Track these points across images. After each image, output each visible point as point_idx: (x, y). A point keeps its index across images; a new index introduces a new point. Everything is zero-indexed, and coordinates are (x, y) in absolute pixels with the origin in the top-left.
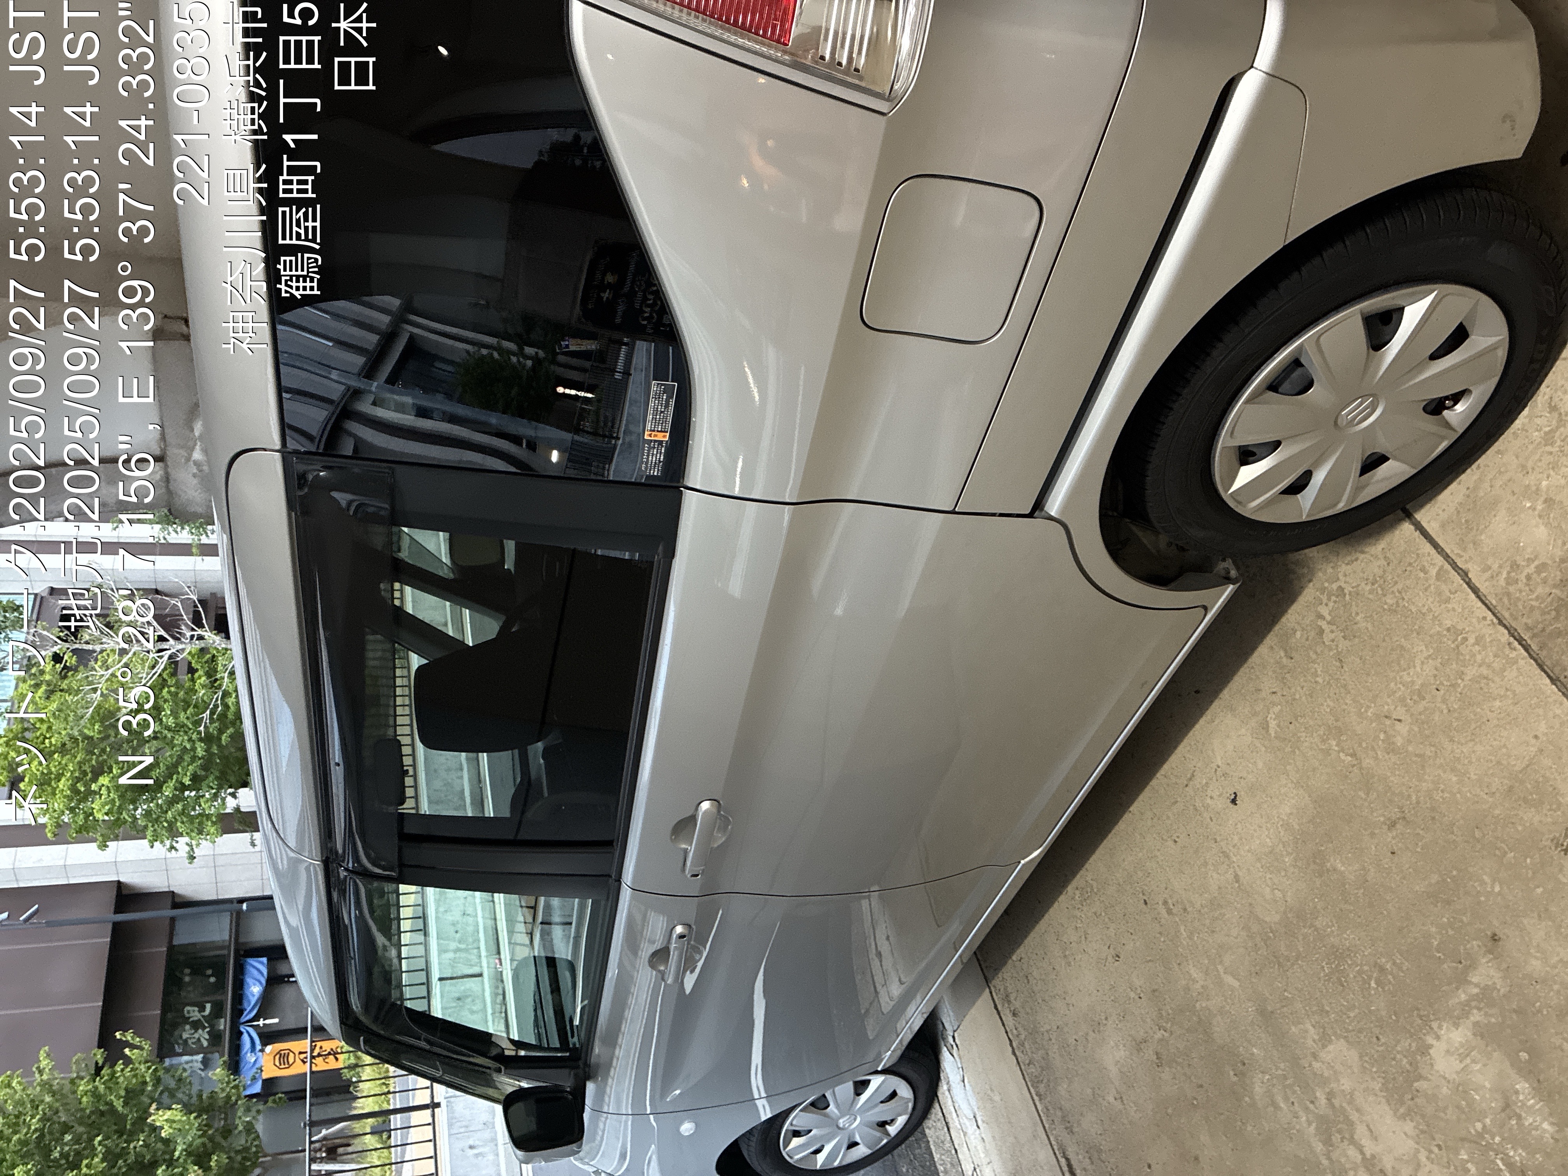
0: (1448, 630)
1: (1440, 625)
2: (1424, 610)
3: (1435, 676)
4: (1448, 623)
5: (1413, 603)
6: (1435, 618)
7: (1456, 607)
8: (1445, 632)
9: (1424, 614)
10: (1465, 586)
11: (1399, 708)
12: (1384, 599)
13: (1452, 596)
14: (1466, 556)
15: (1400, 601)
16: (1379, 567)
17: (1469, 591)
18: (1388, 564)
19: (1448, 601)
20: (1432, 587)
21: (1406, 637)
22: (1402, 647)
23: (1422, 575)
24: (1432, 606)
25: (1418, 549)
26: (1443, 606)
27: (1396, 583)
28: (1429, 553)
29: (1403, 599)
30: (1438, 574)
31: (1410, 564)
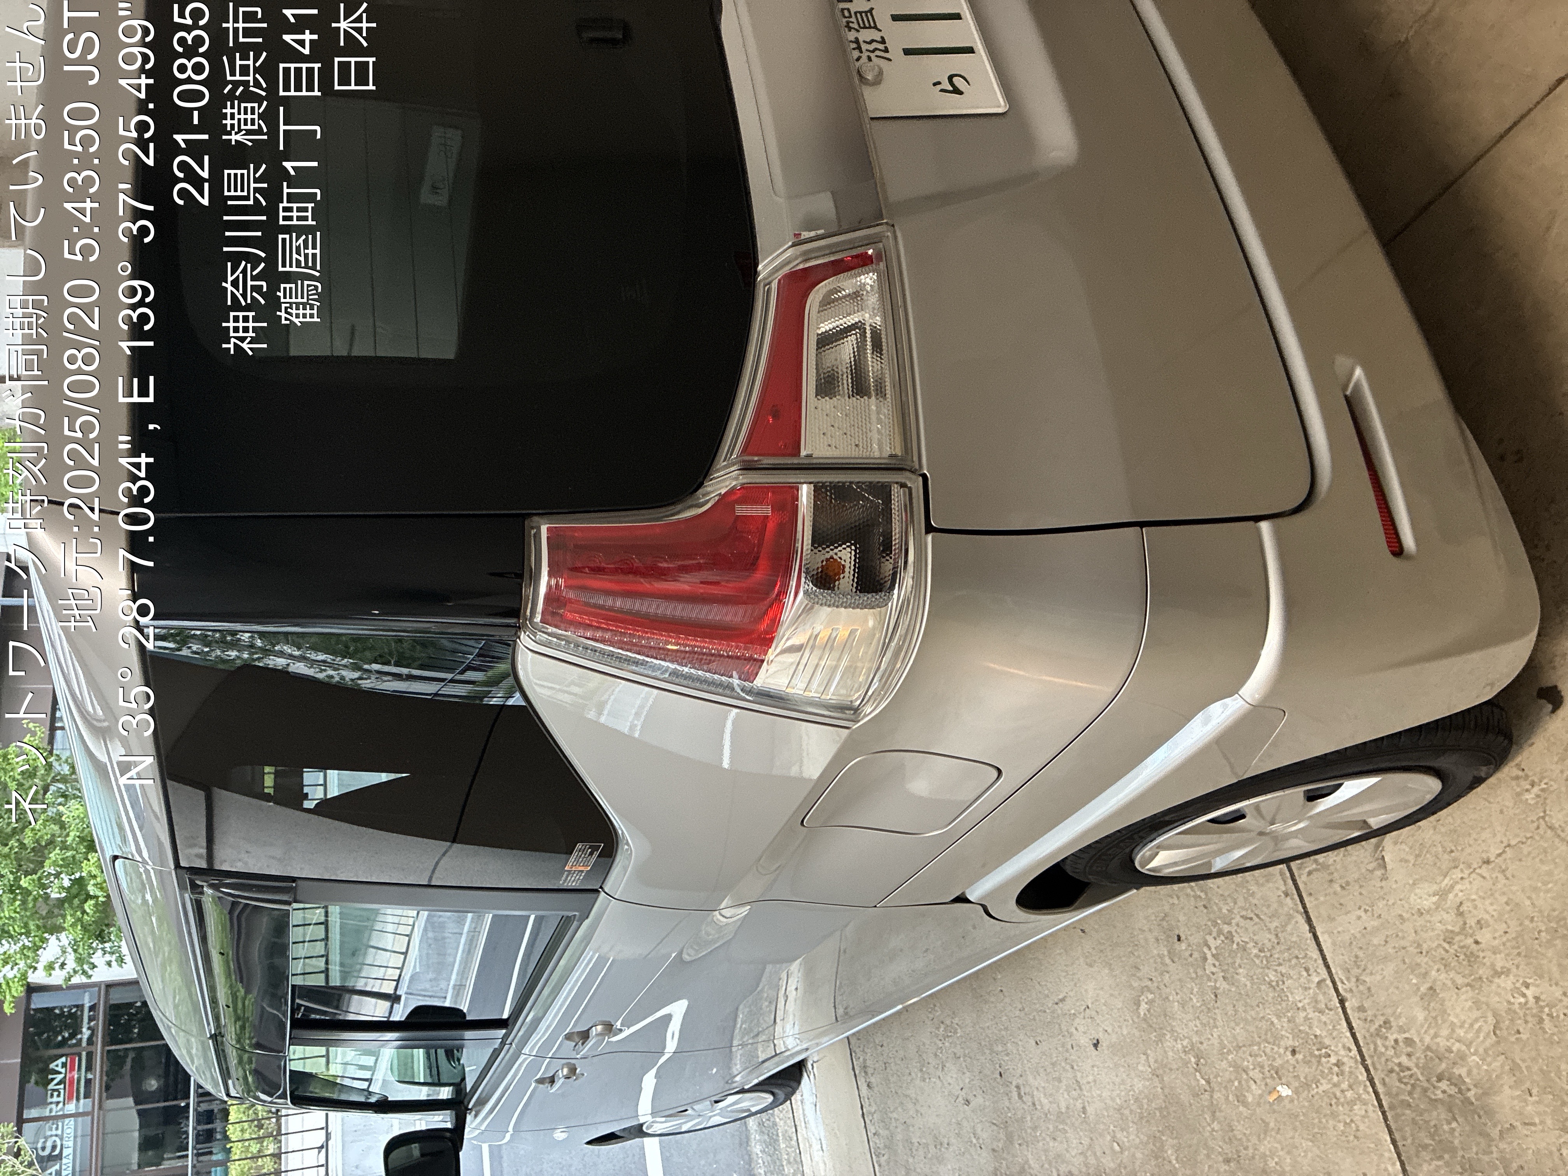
0: (1316, 1036)
1: (1310, 1028)
2: (1300, 1005)
3: (1294, 1068)
4: (1318, 1033)
5: (1292, 994)
6: (1306, 1019)
7: (1328, 1022)
8: (1313, 1037)
9: (1298, 1009)
10: (1340, 1010)
11: (1257, 1071)
12: (1267, 971)
13: (1327, 1011)
14: (1348, 985)
15: (1281, 983)
16: (1270, 940)
17: (1342, 1016)
18: (1278, 943)
19: (1321, 1012)
20: (1311, 991)
21: (1279, 1017)
22: (1272, 1023)
23: (1305, 974)
24: (1307, 1007)
25: (1307, 949)
26: (1317, 1014)
27: (1280, 965)
28: (1316, 960)
29: (1284, 983)
30: (1319, 983)
31: (1297, 957)
